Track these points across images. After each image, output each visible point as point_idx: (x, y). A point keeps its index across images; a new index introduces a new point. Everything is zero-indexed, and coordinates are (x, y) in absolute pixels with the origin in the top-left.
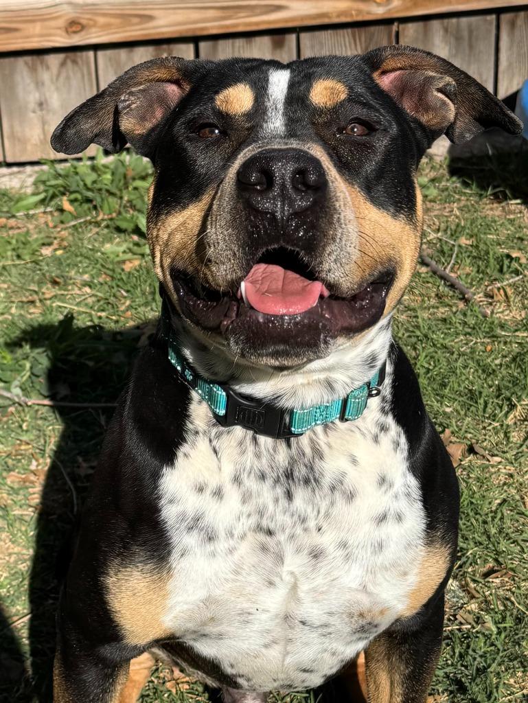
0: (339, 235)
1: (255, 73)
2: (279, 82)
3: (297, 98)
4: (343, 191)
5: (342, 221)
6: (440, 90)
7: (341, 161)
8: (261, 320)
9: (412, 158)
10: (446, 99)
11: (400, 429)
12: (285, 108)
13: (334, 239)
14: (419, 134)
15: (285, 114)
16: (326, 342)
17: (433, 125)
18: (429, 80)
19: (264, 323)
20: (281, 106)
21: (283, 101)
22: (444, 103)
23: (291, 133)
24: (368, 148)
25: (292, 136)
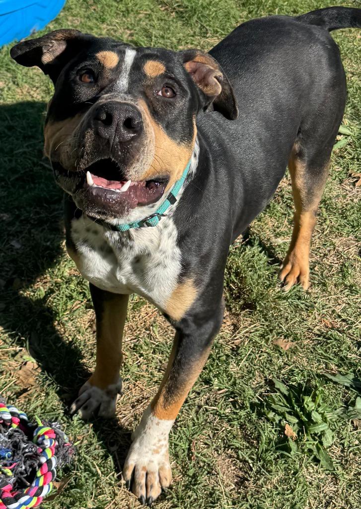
0: (141, 159)
1: (119, 47)
2: (130, 55)
3: (137, 66)
4: (153, 130)
5: (146, 152)
6: (216, 77)
7: (154, 110)
8: (94, 194)
9: (195, 110)
10: (217, 82)
11: (174, 226)
12: (131, 71)
13: (138, 160)
14: (201, 97)
15: (130, 74)
16: (128, 211)
17: (210, 94)
18: (210, 71)
19: (96, 196)
20: (129, 68)
21: (131, 65)
22: (216, 84)
23: (129, 92)
24: (172, 106)
25: (130, 93)
